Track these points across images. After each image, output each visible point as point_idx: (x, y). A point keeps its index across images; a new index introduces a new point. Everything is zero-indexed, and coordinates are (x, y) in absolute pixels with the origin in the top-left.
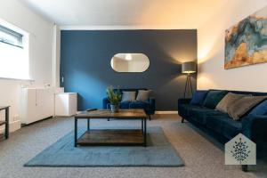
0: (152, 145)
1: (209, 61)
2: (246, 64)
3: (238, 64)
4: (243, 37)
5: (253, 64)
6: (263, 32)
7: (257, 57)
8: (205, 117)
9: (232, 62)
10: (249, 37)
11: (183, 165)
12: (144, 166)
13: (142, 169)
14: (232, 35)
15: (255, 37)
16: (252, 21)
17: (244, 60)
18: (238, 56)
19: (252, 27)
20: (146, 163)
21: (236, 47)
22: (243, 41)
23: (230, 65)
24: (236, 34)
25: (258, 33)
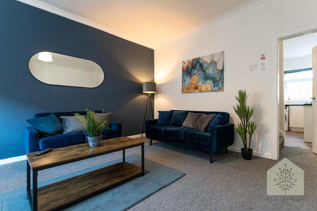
0: (148, 172)
1: (166, 84)
2: (197, 91)
3: (192, 90)
4: (195, 71)
5: (201, 92)
6: (207, 71)
7: (204, 87)
8: (182, 133)
9: (188, 88)
10: (199, 72)
11: (185, 175)
12: (161, 189)
13: (161, 192)
14: (187, 67)
15: (202, 73)
16: (201, 62)
17: (196, 88)
18: (192, 84)
19: (201, 66)
20: (160, 187)
21: (191, 77)
22: (195, 74)
23: (186, 90)
24: (190, 67)
25: (204, 71)
